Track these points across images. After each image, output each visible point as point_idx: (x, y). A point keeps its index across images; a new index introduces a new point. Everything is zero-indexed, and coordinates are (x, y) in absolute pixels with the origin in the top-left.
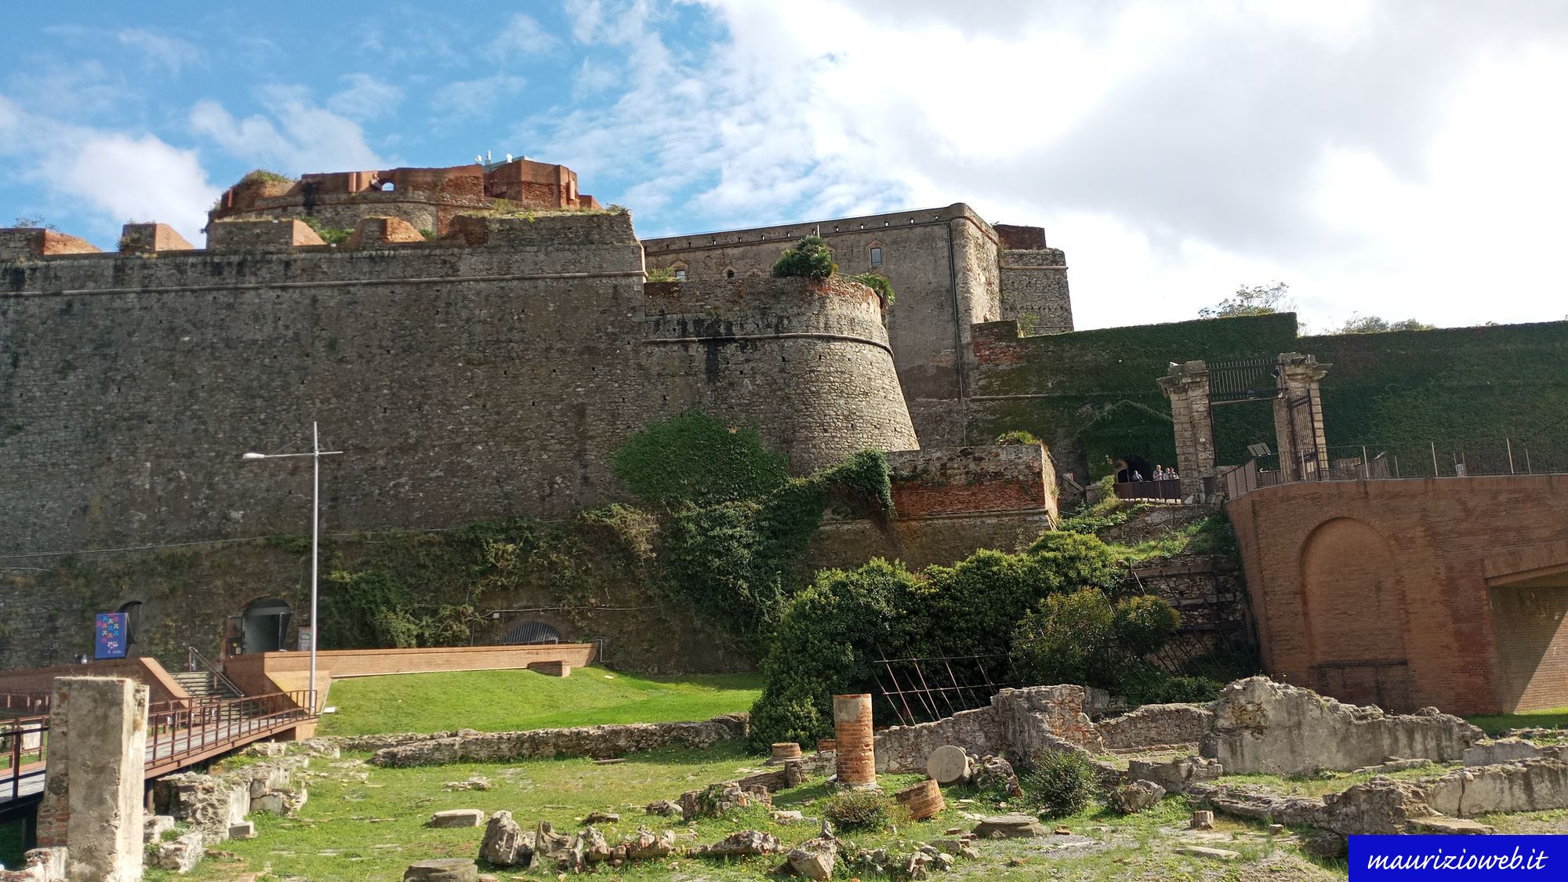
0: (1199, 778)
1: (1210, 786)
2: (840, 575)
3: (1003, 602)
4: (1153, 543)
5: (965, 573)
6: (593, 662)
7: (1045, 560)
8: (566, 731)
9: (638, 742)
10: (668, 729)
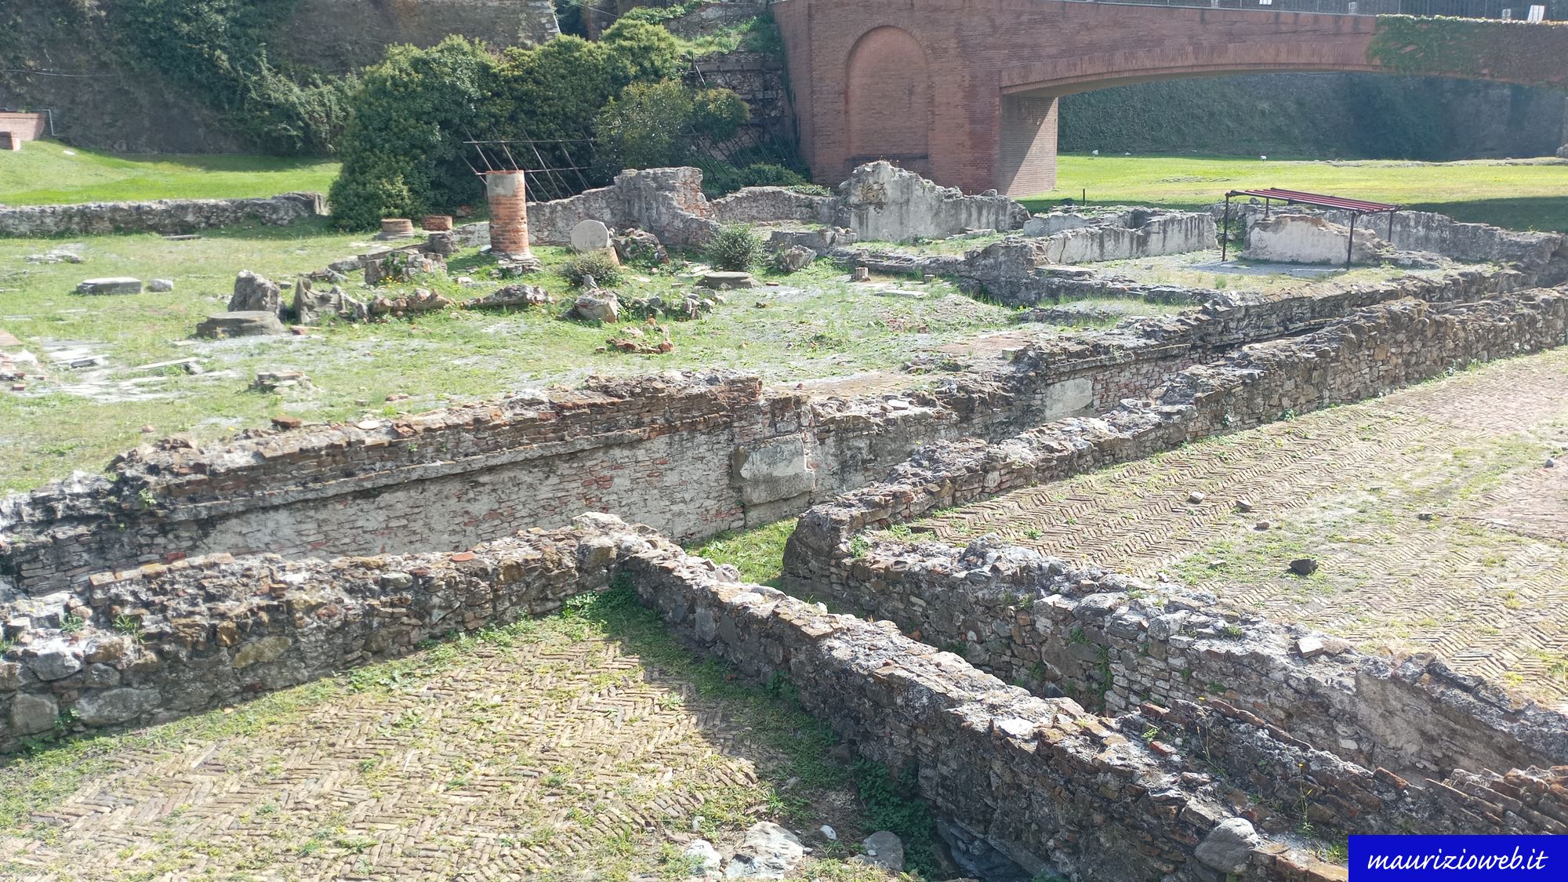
0: (839, 244)
1: (852, 249)
2: (417, 52)
3: (583, 88)
4: (709, 38)
5: (546, 57)
6: (44, 135)
7: (622, 49)
8: (123, 205)
9: (208, 218)
10: (242, 205)
